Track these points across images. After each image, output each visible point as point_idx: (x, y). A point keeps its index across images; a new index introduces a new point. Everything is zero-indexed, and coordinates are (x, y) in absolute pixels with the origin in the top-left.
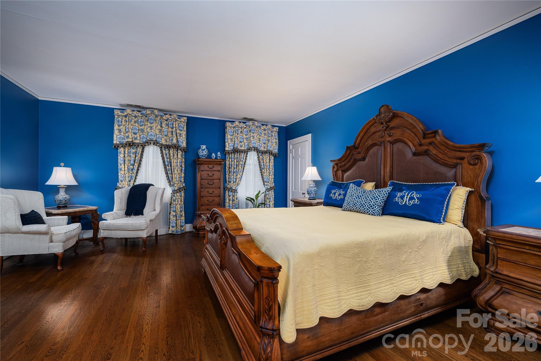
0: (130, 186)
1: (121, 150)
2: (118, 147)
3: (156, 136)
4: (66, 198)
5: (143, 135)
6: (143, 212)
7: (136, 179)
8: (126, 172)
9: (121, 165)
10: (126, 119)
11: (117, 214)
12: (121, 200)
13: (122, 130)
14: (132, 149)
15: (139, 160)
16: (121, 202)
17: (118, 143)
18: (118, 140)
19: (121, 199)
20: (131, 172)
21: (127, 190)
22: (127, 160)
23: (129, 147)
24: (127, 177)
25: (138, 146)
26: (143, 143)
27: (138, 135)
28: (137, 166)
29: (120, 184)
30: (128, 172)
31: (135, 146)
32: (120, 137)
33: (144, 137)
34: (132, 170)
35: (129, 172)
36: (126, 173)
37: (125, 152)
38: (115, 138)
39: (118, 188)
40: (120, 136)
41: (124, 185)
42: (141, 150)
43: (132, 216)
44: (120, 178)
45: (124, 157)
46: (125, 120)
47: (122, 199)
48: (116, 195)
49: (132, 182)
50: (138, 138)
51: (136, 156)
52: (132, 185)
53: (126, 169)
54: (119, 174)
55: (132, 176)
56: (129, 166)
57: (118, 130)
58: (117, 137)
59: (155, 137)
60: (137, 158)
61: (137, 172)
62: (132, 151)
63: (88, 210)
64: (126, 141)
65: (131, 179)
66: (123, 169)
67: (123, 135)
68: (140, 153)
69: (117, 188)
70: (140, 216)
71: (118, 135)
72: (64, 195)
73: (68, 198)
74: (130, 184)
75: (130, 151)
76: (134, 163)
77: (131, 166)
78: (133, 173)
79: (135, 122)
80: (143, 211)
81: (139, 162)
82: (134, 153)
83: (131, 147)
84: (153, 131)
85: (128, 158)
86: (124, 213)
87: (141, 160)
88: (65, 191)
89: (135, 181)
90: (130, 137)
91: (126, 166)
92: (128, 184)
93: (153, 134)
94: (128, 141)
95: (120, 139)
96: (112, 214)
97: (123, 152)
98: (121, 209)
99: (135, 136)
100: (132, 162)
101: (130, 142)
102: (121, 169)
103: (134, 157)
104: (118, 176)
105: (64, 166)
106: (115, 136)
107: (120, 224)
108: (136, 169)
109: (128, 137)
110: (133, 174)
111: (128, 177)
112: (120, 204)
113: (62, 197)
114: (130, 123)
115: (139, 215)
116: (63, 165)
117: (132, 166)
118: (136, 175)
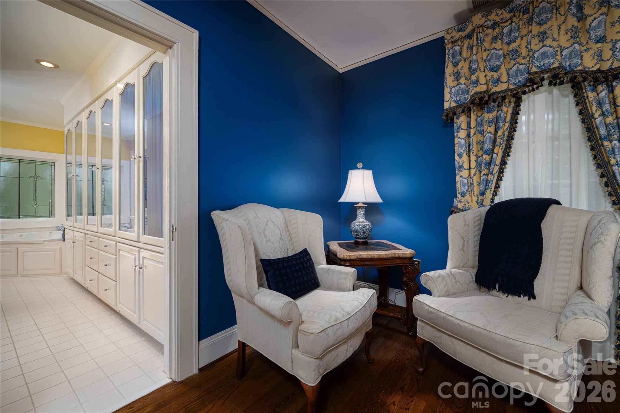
0: (484, 206)
1: (461, 121)
2: (454, 113)
3: (561, 53)
4: (364, 227)
5: (516, 66)
6: (533, 289)
7: (499, 187)
8: (473, 172)
9: (460, 158)
10: (471, 43)
11: (455, 278)
12: (464, 241)
13: (461, 71)
14: (485, 114)
15: (505, 138)
16: (463, 246)
17: (453, 104)
18: (454, 98)
19: (463, 239)
20: (486, 171)
21: (478, 216)
22: (475, 143)
23: (479, 111)
24: (475, 184)
25: (504, 98)
26: (519, 87)
27: (503, 70)
28: (500, 154)
29: (460, 202)
30: (478, 172)
31: (494, 101)
32: (458, 91)
33: (520, 70)
34: (489, 164)
35: (481, 172)
36: (472, 175)
37: (469, 124)
38: (447, 97)
39: (455, 210)
40: (457, 88)
41: (469, 204)
42: (510, 111)
43: (494, 292)
44: (459, 187)
45: (469, 136)
46: (468, 46)
47: (466, 239)
48: (451, 228)
49: (489, 195)
50: (504, 78)
51: (496, 131)
52: (487, 203)
53: (473, 164)
54: (458, 178)
55: (487, 181)
56: (479, 157)
57: (452, 75)
58: (450, 93)
59: (559, 57)
60: (500, 133)
61: (501, 171)
62: (485, 119)
63: (396, 256)
64: (473, 93)
65: (486, 189)
66: (466, 166)
67: (464, 84)
68: (508, 119)
69: (453, 211)
70: (524, 299)
71: (454, 87)
72: (363, 222)
73: (367, 227)
74: (483, 202)
75: (482, 121)
76: (491, 147)
77: (485, 156)
78: (492, 174)
79: (494, 39)
80: (533, 285)
81: (505, 142)
82: (490, 122)
83: (482, 109)
84: (548, 42)
85: (477, 137)
86: (472, 277)
87: (511, 138)
88: (364, 214)
89: (495, 194)
90: (482, 80)
91: (473, 158)
92: (479, 201)
93: (551, 49)
94: (476, 93)
95: (458, 95)
96: (443, 279)
97: (464, 126)
98: (465, 264)
99: (495, 75)
100: (488, 146)
101: (481, 93)
102: (461, 167)
103: (493, 132)
104: (455, 183)
105: (361, 169)
106: (447, 91)
107: (466, 325)
108: (498, 162)
109: (476, 83)
110: (490, 176)
111: (479, 184)
112: (461, 250)
113: (359, 225)
114: (480, 48)
115: (520, 296)
116: (361, 167)
117: (488, 154)
118: (500, 179)
